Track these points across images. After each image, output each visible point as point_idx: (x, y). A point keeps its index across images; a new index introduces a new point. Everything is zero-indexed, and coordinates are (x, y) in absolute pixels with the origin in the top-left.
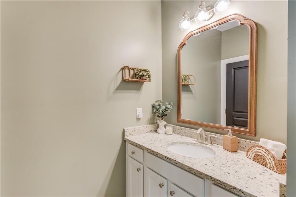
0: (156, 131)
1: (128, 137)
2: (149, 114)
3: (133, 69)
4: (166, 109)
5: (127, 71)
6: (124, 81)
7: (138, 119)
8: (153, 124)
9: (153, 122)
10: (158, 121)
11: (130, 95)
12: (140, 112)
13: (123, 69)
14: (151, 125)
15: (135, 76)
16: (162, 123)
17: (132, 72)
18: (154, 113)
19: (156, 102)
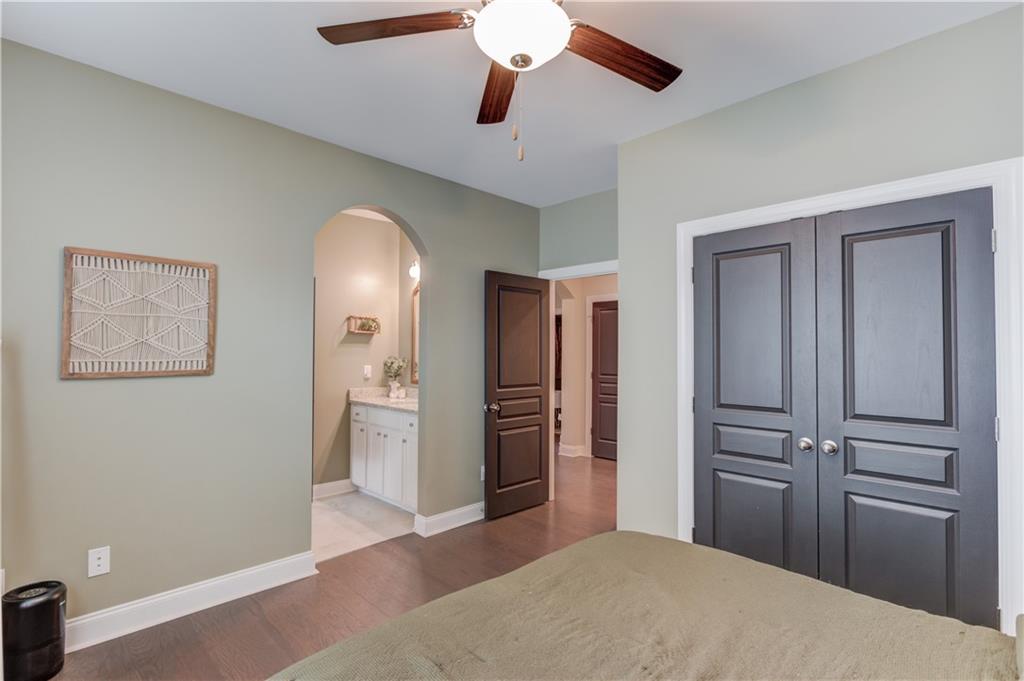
0: (388, 396)
1: (353, 398)
2: (380, 374)
3: (361, 318)
4: (400, 367)
5: (353, 321)
6: (350, 332)
7: (367, 379)
8: (385, 386)
9: (385, 384)
10: (390, 383)
11: (357, 350)
12: (368, 370)
13: (349, 319)
14: (381, 389)
15: (362, 327)
16: (395, 384)
17: (359, 322)
18: (386, 372)
19: (389, 358)
